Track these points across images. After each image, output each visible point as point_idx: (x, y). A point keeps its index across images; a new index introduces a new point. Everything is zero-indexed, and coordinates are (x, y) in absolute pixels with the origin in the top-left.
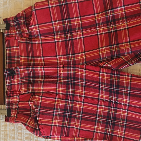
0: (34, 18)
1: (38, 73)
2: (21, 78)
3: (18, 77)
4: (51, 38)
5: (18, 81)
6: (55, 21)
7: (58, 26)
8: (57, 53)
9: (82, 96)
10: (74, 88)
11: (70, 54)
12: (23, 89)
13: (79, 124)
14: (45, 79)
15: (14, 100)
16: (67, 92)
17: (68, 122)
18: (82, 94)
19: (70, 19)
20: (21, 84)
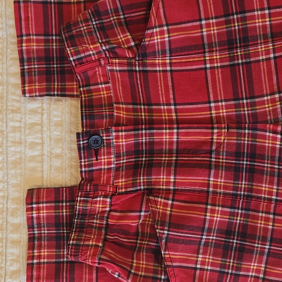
0: (158, 9)
1: (161, 143)
2: (118, 156)
3: (109, 153)
4: (196, 58)
5: (109, 163)
6: (207, 19)
7: (214, 30)
8: (212, 96)
9: (270, 200)
10: (250, 179)
11: (244, 96)
12: (121, 182)
13: (261, 267)
14: (179, 158)
15: (99, 207)
16: (236, 189)
17: (235, 262)
18: (270, 193)
19: (245, 13)
20: (117, 169)
